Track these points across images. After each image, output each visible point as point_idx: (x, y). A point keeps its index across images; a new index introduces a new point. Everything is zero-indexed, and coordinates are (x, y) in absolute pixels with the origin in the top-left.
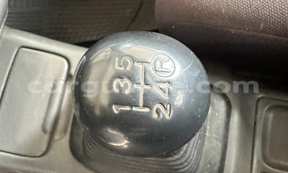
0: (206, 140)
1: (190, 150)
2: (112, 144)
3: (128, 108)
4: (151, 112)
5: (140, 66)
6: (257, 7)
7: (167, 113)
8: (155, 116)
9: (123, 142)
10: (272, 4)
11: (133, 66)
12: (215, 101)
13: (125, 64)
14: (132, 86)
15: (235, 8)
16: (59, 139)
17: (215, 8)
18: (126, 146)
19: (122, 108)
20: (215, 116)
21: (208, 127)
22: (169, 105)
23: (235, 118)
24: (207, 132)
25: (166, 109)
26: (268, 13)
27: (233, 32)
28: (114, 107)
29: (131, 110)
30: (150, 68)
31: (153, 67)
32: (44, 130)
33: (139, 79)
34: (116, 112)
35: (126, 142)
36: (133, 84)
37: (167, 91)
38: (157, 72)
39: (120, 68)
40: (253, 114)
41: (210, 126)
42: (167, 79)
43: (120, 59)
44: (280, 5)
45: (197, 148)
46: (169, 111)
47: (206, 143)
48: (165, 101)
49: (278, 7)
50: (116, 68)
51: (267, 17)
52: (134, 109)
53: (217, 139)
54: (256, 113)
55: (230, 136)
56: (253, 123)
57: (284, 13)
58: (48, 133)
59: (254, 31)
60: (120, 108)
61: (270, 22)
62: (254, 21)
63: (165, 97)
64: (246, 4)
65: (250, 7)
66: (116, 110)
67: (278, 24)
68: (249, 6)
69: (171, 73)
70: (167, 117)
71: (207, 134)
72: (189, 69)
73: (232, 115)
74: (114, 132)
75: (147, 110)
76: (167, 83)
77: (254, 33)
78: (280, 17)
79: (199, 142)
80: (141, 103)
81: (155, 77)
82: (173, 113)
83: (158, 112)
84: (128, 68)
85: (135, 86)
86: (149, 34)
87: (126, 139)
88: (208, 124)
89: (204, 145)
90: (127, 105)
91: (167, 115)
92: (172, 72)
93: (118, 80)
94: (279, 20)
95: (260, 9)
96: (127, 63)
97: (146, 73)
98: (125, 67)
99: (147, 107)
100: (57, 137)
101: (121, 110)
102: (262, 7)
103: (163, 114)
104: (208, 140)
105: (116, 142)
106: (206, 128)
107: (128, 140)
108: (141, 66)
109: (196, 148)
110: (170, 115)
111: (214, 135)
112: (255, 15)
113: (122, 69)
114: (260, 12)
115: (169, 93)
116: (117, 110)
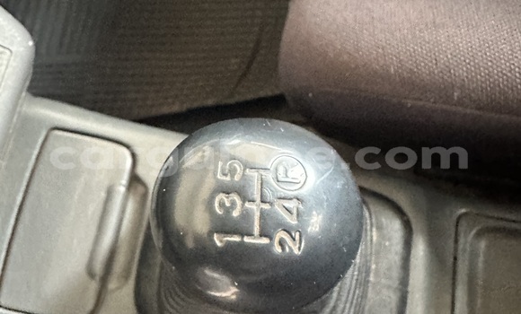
0: (370, 289)
1: (341, 306)
2: (213, 293)
3: (236, 239)
4: (271, 245)
5: (254, 174)
6: (447, 64)
7: (295, 245)
8: (278, 249)
9: (230, 290)
10: (472, 58)
11: (243, 175)
12: (383, 220)
13: (233, 172)
14: (243, 205)
15: (412, 65)
16: (118, 288)
17: (378, 65)
18: (234, 297)
19: (228, 239)
20: (385, 246)
21: (373, 267)
22: (298, 233)
23: (420, 249)
24: (372, 275)
25: (294, 239)
26: (465, 74)
27: (409, 105)
28: (215, 237)
29: (242, 242)
30: (269, 177)
31: (274, 176)
32: (91, 273)
33: (253, 194)
34: (219, 244)
35: (234, 290)
36: (244, 202)
37: (295, 212)
38: (280, 184)
39: (224, 178)
40: (451, 242)
41: (377, 264)
42: (295, 193)
43: (225, 164)
44: (485, 61)
45: (355, 302)
46: (298, 242)
47: (370, 294)
48: (292, 227)
49: (481, 64)
50: (219, 177)
51: (463, 80)
52: (247, 240)
53: (389, 287)
54: (456, 241)
55: (411, 281)
56: (452, 260)
57: (491, 74)
58: (98, 278)
59: (444, 103)
60: (226, 239)
61: (469, 89)
62: (442, 86)
63: (292, 221)
64: (429, 59)
65: (436, 64)
66: (218, 241)
67: (482, 91)
68: (434, 61)
69: (299, 186)
70: (296, 252)
71: (372, 278)
72: (327, 178)
73: (413, 246)
74: (216, 275)
75: (265, 241)
76: (295, 200)
77: (444, 107)
78: (486, 79)
79: (357, 292)
80: (256, 230)
81: (277, 191)
82: (305, 245)
83: (282, 243)
84: (237, 178)
85: (247, 205)
86: (267, 125)
87: (234, 285)
88: (373, 262)
89: (366, 296)
90: (235, 233)
91: (296, 249)
92: (302, 183)
93: (222, 196)
94: (483, 85)
95: (452, 66)
96: (235, 170)
97: (264, 186)
98: (232, 176)
99: (266, 236)
100: (112, 285)
101: (228, 241)
102: (455, 64)
103: (290, 248)
104: (373, 288)
105: (218, 290)
106: (370, 267)
107: (237, 287)
108: (256, 174)
109: (352, 303)
110: (299, 248)
111: (383, 281)
112: (445, 77)
113: (228, 178)
114: (452, 71)
115: (298, 215)
116: (221, 241)
